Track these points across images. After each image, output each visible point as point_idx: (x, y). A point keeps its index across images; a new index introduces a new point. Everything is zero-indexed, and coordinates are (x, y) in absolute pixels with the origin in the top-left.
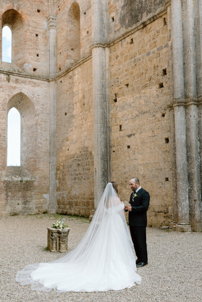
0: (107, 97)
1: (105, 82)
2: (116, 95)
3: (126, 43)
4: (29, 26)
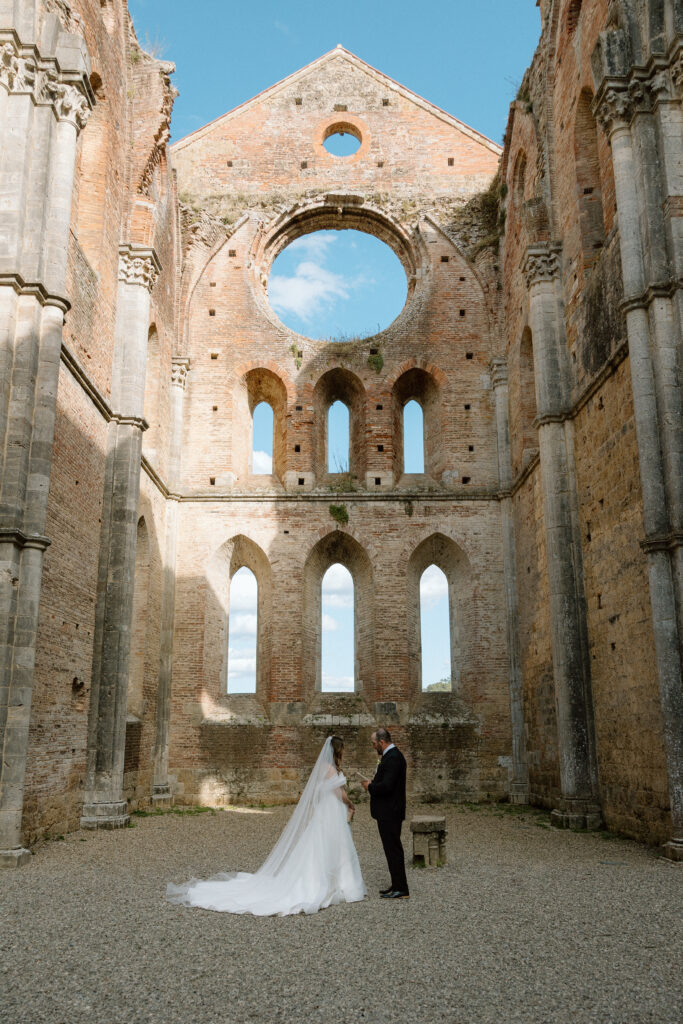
0: (573, 531)
1: (568, 498)
2: (588, 524)
3: (593, 407)
4: (450, 392)
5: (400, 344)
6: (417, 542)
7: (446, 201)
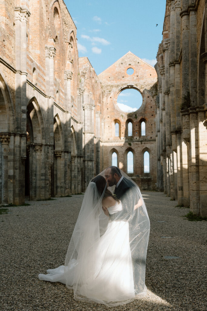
4: (149, 122)
5: (140, 113)
6: (143, 149)
7: (149, 85)
